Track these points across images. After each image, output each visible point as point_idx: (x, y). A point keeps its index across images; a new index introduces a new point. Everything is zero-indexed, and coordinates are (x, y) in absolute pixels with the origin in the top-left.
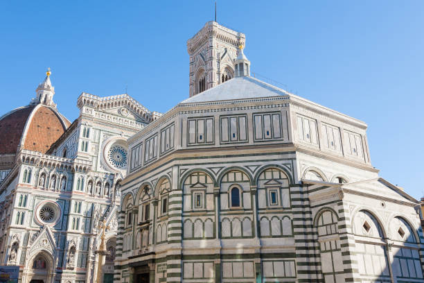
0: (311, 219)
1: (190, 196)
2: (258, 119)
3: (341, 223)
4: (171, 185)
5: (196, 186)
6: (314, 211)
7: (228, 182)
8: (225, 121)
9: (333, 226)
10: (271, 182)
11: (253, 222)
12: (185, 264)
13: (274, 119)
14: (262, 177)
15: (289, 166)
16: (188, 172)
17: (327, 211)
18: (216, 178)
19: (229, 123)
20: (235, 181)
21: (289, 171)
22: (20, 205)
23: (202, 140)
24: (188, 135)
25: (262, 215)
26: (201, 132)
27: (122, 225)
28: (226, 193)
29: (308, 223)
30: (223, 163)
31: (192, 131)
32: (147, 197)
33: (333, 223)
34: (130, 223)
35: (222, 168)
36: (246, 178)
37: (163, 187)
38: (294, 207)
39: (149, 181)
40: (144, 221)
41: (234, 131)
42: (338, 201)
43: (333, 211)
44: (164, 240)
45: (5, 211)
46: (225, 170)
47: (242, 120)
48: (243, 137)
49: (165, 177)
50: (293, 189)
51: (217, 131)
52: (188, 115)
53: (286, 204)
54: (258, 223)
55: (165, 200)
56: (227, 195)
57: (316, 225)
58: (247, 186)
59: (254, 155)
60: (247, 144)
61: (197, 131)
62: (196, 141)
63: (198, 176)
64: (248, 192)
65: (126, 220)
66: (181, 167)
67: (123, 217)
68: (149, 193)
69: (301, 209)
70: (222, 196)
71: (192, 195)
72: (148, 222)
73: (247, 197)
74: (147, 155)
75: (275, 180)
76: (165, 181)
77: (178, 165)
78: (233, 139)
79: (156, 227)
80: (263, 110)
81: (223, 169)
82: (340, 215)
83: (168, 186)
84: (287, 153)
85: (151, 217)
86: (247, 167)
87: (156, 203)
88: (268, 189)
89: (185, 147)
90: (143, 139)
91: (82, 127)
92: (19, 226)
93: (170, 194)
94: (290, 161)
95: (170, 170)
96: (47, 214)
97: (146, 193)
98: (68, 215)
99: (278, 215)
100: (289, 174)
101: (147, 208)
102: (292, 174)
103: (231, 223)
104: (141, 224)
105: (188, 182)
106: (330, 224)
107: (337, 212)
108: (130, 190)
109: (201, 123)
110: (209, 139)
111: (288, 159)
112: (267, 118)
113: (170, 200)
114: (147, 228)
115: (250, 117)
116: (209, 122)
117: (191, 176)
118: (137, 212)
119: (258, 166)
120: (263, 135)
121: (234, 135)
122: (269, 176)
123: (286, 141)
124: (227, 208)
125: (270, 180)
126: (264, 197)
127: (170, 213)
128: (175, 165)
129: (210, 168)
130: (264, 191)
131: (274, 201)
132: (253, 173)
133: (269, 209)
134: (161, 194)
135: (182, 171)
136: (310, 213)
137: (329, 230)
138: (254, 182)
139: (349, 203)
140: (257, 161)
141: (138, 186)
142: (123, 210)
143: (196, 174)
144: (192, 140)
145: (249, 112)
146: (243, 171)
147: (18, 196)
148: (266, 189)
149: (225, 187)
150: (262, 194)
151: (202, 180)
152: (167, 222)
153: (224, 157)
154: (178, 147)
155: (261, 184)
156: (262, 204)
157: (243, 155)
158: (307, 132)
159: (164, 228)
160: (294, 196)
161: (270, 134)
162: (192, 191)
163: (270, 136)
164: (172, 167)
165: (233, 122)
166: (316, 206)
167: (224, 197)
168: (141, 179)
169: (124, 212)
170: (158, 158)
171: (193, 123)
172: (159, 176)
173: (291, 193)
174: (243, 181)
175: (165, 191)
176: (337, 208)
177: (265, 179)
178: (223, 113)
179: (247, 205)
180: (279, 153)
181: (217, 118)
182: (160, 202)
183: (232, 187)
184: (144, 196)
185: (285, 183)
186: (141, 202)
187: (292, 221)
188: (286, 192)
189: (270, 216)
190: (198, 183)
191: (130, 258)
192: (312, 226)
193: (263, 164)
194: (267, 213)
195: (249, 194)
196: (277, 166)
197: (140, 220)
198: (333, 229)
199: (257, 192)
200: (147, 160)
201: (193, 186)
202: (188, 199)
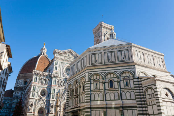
0: (143, 92)
1: (93, 84)
2: (119, 53)
3: (156, 93)
4: (86, 80)
5: (95, 80)
6: (144, 89)
7: (108, 78)
8: (106, 54)
9: (152, 95)
10: (126, 78)
11: (119, 94)
12: (92, 111)
13: (126, 53)
14: (122, 76)
15: (133, 71)
16: (92, 75)
17: (149, 88)
18: (103, 76)
19: (108, 55)
20: (111, 78)
21: (132, 73)
22: (33, 90)
23: (97, 62)
24: (92, 60)
25: (123, 91)
26: (97, 59)
27: (68, 96)
28: (107, 82)
29: (142, 94)
30: (106, 70)
31: (93, 59)
32: (77, 85)
33: (152, 94)
34: (71, 95)
36: (115, 76)
37: (83, 81)
38: (136, 87)
39: (77, 79)
40: (76, 94)
41: (110, 58)
42: (154, 84)
43: (152, 88)
44: (83, 101)
45: (29, 93)
46: (107, 73)
47: (113, 54)
48: (113, 60)
49: (83, 77)
50: (135, 80)
51: (103, 59)
52: (92, 53)
53: (132, 86)
54: (121, 94)
55: (84, 86)
57: (145, 94)
58: (116, 79)
59: (118, 67)
60: (115, 63)
61: (95, 58)
63: (96, 76)
64: (116, 82)
65: (69, 94)
66: (89, 73)
67: (68, 93)
68: (78, 83)
69: (138, 88)
70: (106, 83)
71: (94, 83)
72: (77, 95)
73: (116, 84)
74: (77, 69)
75: (127, 77)
76: (83, 79)
77: (88, 72)
78: (109, 61)
79: (80, 97)
80: (121, 49)
81: (106, 73)
82: (155, 90)
83: (85, 80)
84: (131, 66)
85: (79, 93)
86: (115, 72)
87: (80, 87)
88: (124, 81)
89: (91, 65)
90: (75, 63)
91: (55, 61)
92: (33, 98)
93: (86, 83)
94: (133, 69)
95: (85, 74)
96: (43, 93)
98: (50, 94)
99: (129, 91)
100: (133, 74)
101: (77, 89)
102: (134, 74)
103: (110, 94)
104: (75, 96)
105: (92, 78)
107: (154, 89)
108: (71, 83)
109: (97, 56)
110: (100, 61)
111: (132, 68)
112: (123, 52)
113: (86, 86)
114: (77, 97)
115: (116, 52)
116: (100, 55)
117: (93, 76)
118: (73, 91)
119: (120, 71)
120: (122, 59)
121: (110, 59)
122: (124, 75)
123: (131, 61)
124: (108, 88)
125: (125, 77)
126: (123, 83)
127: (86, 91)
128: (87, 72)
129: (101, 73)
131: (127, 85)
132: (118, 74)
133: (125, 88)
134: (82, 84)
136: (142, 89)
137: (151, 96)
138: (119, 78)
139: (159, 85)
140: (120, 69)
141: (74, 81)
142: (69, 90)
143: (95, 75)
144: (94, 62)
145: (116, 50)
146: (114, 73)
147: (32, 87)
148: (123, 80)
149: (107, 80)
150: (122, 82)
151: (98, 77)
152: (84, 94)
153: (106, 68)
154: (88, 65)
155: (122, 78)
156: (122, 87)
157: (114, 67)
158: (139, 57)
159: (83, 97)
160: (135, 83)
162: (94, 82)
163: (124, 59)
164: (86, 73)
165: (109, 54)
166: (145, 87)
167: (107, 84)
168: (74, 78)
170: (81, 70)
171: (93, 56)
172: (81, 77)
173: (134, 82)
174: (114, 78)
175: (84, 82)
176: (154, 87)
177: (123, 76)
178: (105, 51)
179: (116, 87)
180: (128, 66)
181: (103, 53)
182: (82, 87)
183: (110, 80)
185: (131, 78)
186: (75, 87)
187: (135, 93)
188: (132, 82)
189: (126, 91)
190: (96, 78)
191: (71, 109)
192: (143, 95)
193: (122, 70)
194: (124, 90)
195: (117, 82)
196: (128, 71)
197: (74, 94)
198: (153, 96)
199: (120, 81)
200: (77, 71)
201: (94, 80)
202: (92, 85)
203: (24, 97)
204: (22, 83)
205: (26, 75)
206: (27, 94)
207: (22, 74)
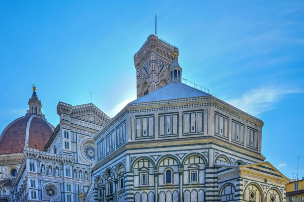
0: (217, 191)
1: (138, 177)
2: (187, 116)
3: (236, 193)
4: (126, 169)
5: (143, 169)
6: (220, 186)
7: (164, 166)
8: (162, 119)
9: (231, 195)
10: (193, 166)
11: (179, 194)
13: (198, 116)
14: (187, 162)
15: (206, 154)
16: (136, 159)
17: (229, 185)
18: (156, 163)
19: (165, 120)
20: (169, 165)
21: (206, 157)
22: (32, 186)
23: (146, 135)
24: (136, 130)
25: (186, 189)
26: (145, 128)
27: (96, 198)
28: (162, 174)
29: (216, 193)
30: (160, 152)
31: (139, 127)
32: (110, 178)
33: (232, 193)
34: (101, 196)
35: (160, 156)
36: (176, 163)
37: (120, 170)
38: (207, 183)
39: (111, 166)
40: (110, 194)
41: (168, 127)
42: (237, 178)
43: (232, 185)
45: (24, 191)
46: (162, 157)
47: (175, 117)
48: (175, 132)
49: (120, 165)
50: (207, 171)
51: (157, 127)
52: (135, 114)
53: (202, 181)
54: (183, 194)
55: (122, 180)
56: (163, 175)
57: (220, 195)
58: (175, 169)
59: (182, 145)
60: (178, 137)
61: (142, 127)
62: (142, 135)
63: (144, 162)
64: (177, 173)
65: (98, 194)
66: (131, 156)
67: (96, 192)
68: (111, 175)
69: (212, 185)
70: (159, 176)
71: (139, 175)
72: (112, 195)
73: (176, 176)
74: (108, 148)
75: (196, 164)
76: (122, 166)
77: (129, 154)
78: (168, 133)
79: (117, 198)
80: (191, 109)
82: (237, 188)
83: (123, 170)
84: (205, 144)
85: (114, 192)
86: (177, 155)
87: (116, 182)
88: (191, 171)
89: (134, 140)
90: (104, 136)
91: (63, 130)
92: (34, 199)
93: (125, 175)
94: (207, 150)
95: (124, 158)
96: (50, 192)
97: (110, 176)
98: (64, 193)
99: (196, 189)
100: (206, 160)
101: (111, 185)
103: (165, 194)
104: (108, 196)
105: (136, 166)
106: (229, 194)
107: (235, 185)
108: (99, 174)
109: (145, 120)
110: (151, 134)
111: (206, 149)
112: (193, 115)
113: (125, 179)
114: (112, 199)
115: (181, 115)
116: (151, 119)
117: (139, 162)
118: (104, 188)
119: (185, 154)
120: (190, 129)
121: (169, 130)
122: (192, 161)
123: (206, 134)
124: (163, 185)
125: (192, 164)
126: (188, 176)
127: (125, 188)
128: (128, 154)
129: (151, 156)
130: (187, 172)
131: (194, 179)
132: (181, 159)
133: (190, 185)
134: (119, 176)
135: (132, 159)
136: (217, 187)
138: (181, 166)
139: (244, 180)
140: (185, 150)
141: (104, 170)
142: (96, 187)
143: (142, 160)
144: (139, 135)
145: (180, 111)
146: (174, 158)
147: (29, 180)
148: (189, 171)
149: (161, 170)
150: (186, 174)
151: (146, 164)
152: (124, 194)
153: (161, 147)
154: (130, 140)
155: (186, 168)
156: (186, 182)
157: (175, 146)
158: (221, 127)
159: (123, 198)
160: (207, 176)
161: (194, 129)
162: (139, 173)
163: (194, 131)
164: (125, 155)
165: (168, 119)
166: (221, 182)
167: (161, 177)
168: (105, 166)
169: (96, 189)
170: (116, 149)
171: (139, 121)
172: (117, 163)
173: (205, 173)
174: (174, 165)
175: (122, 174)
176: (235, 183)
177: (189, 164)
178: (161, 112)
179: (176, 182)
180: (200, 144)
181: (156, 116)
183: (167, 170)
184: (108, 178)
185: (202, 167)
186: (107, 182)
187: (205, 192)
188: (202, 173)
189: (191, 189)
190: (144, 167)
192: (218, 196)
193: (188, 152)
194: (189, 187)
195: (178, 174)
196: (198, 153)
197: (107, 194)
198: (231, 197)
199: (183, 172)
200: (108, 151)
201: (140, 169)
202: (137, 179)
203: (19, 198)
204: (8, 172)
205: (12, 158)
206: (23, 192)
207: (3, 156)
